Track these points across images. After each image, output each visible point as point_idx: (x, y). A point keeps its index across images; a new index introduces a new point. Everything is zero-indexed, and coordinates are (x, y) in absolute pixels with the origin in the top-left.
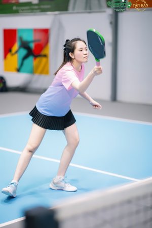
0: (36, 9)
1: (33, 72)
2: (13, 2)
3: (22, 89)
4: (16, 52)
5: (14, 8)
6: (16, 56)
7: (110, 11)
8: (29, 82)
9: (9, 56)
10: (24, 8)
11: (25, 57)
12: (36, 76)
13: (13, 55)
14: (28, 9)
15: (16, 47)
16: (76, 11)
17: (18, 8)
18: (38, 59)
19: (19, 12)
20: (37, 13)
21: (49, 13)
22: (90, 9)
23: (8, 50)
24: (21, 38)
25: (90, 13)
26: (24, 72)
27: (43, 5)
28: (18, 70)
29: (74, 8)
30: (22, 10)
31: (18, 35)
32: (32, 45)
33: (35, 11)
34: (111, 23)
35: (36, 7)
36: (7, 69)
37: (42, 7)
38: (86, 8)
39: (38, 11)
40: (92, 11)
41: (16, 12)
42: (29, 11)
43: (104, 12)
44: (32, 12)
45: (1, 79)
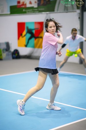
0: (36, 11)
1: (34, 47)
2: (23, 7)
3: (28, 57)
4: (25, 35)
5: (24, 10)
6: (25, 37)
7: (79, 11)
8: (32, 53)
9: (21, 38)
10: (29, 10)
11: (30, 39)
12: (36, 49)
13: (23, 37)
14: (31, 11)
15: (24, 33)
16: (59, 12)
17: (26, 10)
18: (37, 39)
20: (37, 13)
21: (43, 13)
22: (67, 10)
23: (20, 34)
24: (27, 28)
26: (29, 47)
27: (40, 8)
28: (26, 46)
29: (58, 10)
30: (28, 11)
31: (26, 26)
32: (34, 32)
33: (35, 12)
34: (79, 18)
35: (36, 10)
36: (19, 45)
38: (65, 10)
40: (68, 11)
41: (25, 13)
42: (33, 12)
43: (76, 11)
45: (16, 51)
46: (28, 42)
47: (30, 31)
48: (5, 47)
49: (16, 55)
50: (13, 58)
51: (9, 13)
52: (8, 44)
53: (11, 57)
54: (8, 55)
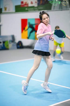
0: (36, 9)
2: (26, 6)
4: (27, 29)
5: (26, 9)
6: (27, 31)
9: (24, 31)
13: (25, 31)
14: (32, 10)
15: (27, 27)
16: (55, 10)
17: (28, 9)
19: (29, 11)
22: (62, 8)
23: (23, 28)
25: (61, 10)
26: (31, 39)
27: (40, 7)
28: (28, 38)
29: (54, 8)
30: (30, 10)
31: (28, 21)
32: (34, 26)
33: (36, 10)
35: (36, 8)
36: (23, 37)
37: (39, 8)
38: (60, 8)
39: (37, 10)
40: (62, 9)
41: (27, 11)
42: (33, 10)
43: (69, 10)
44: (34, 11)
45: (20, 43)
46: (30, 35)
47: (31, 26)
48: (11, 39)
49: (20, 46)
50: (18, 48)
51: (14, 11)
52: (13, 37)
53: (16, 47)
54: (13, 45)
